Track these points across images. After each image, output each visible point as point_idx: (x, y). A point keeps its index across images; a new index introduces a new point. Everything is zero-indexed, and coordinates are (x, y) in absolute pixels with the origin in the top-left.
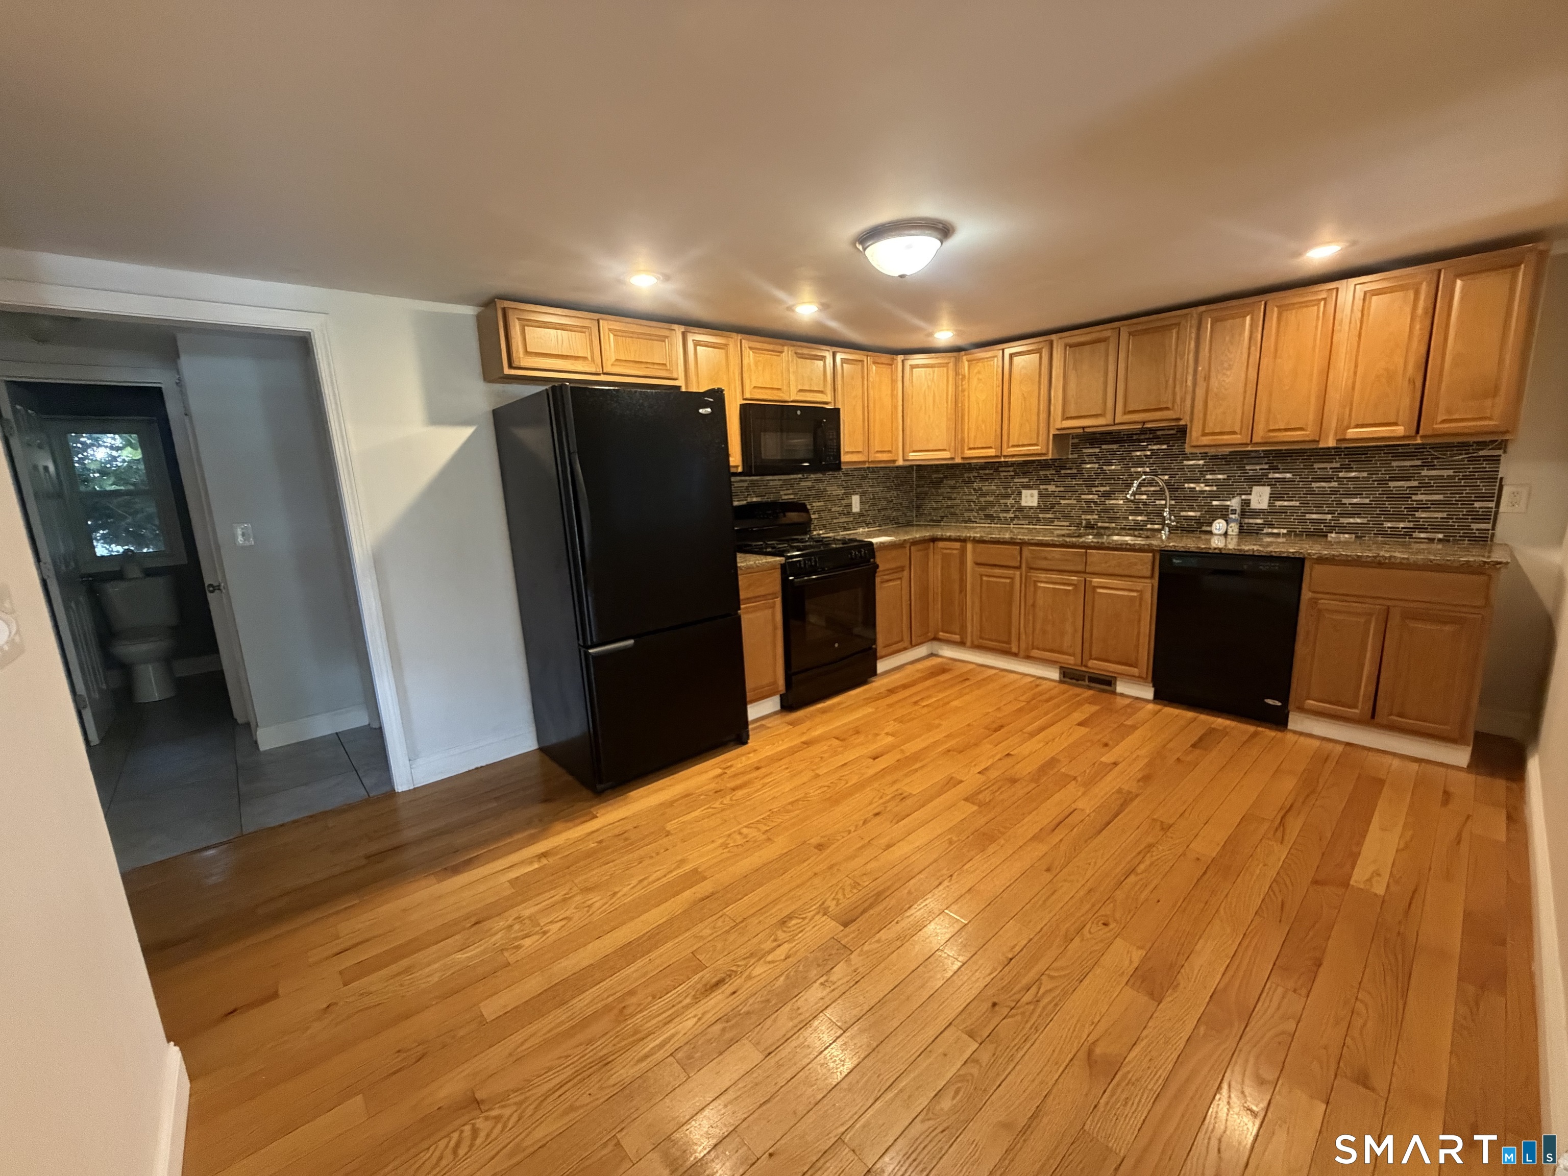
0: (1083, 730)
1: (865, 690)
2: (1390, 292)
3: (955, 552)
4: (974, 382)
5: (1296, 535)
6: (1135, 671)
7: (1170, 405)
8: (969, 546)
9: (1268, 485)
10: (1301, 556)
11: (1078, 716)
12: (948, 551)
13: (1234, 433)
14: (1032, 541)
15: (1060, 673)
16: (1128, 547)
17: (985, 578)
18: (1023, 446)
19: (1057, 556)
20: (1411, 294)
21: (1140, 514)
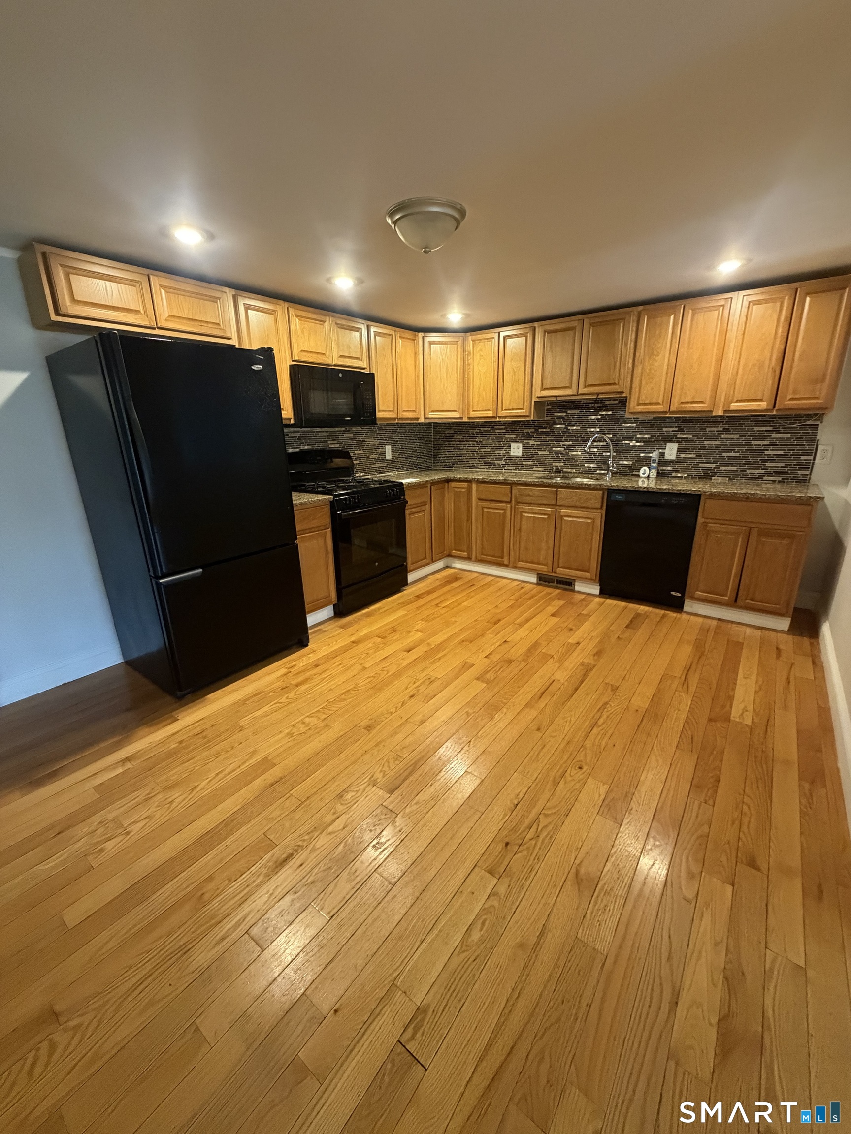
0: (555, 620)
1: (398, 599)
2: (766, 303)
3: (463, 490)
4: (477, 357)
5: (692, 478)
6: (588, 575)
7: (616, 382)
8: (474, 486)
9: (677, 443)
10: (699, 493)
11: (551, 609)
12: (459, 490)
13: (658, 404)
14: (520, 482)
15: (537, 578)
16: (586, 486)
17: (485, 510)
18: (513, 409)
19: (537, 493)
20: (778, 304)
21: (592, 463)
